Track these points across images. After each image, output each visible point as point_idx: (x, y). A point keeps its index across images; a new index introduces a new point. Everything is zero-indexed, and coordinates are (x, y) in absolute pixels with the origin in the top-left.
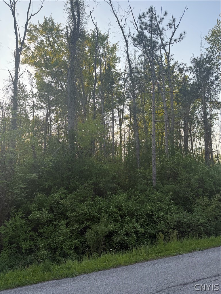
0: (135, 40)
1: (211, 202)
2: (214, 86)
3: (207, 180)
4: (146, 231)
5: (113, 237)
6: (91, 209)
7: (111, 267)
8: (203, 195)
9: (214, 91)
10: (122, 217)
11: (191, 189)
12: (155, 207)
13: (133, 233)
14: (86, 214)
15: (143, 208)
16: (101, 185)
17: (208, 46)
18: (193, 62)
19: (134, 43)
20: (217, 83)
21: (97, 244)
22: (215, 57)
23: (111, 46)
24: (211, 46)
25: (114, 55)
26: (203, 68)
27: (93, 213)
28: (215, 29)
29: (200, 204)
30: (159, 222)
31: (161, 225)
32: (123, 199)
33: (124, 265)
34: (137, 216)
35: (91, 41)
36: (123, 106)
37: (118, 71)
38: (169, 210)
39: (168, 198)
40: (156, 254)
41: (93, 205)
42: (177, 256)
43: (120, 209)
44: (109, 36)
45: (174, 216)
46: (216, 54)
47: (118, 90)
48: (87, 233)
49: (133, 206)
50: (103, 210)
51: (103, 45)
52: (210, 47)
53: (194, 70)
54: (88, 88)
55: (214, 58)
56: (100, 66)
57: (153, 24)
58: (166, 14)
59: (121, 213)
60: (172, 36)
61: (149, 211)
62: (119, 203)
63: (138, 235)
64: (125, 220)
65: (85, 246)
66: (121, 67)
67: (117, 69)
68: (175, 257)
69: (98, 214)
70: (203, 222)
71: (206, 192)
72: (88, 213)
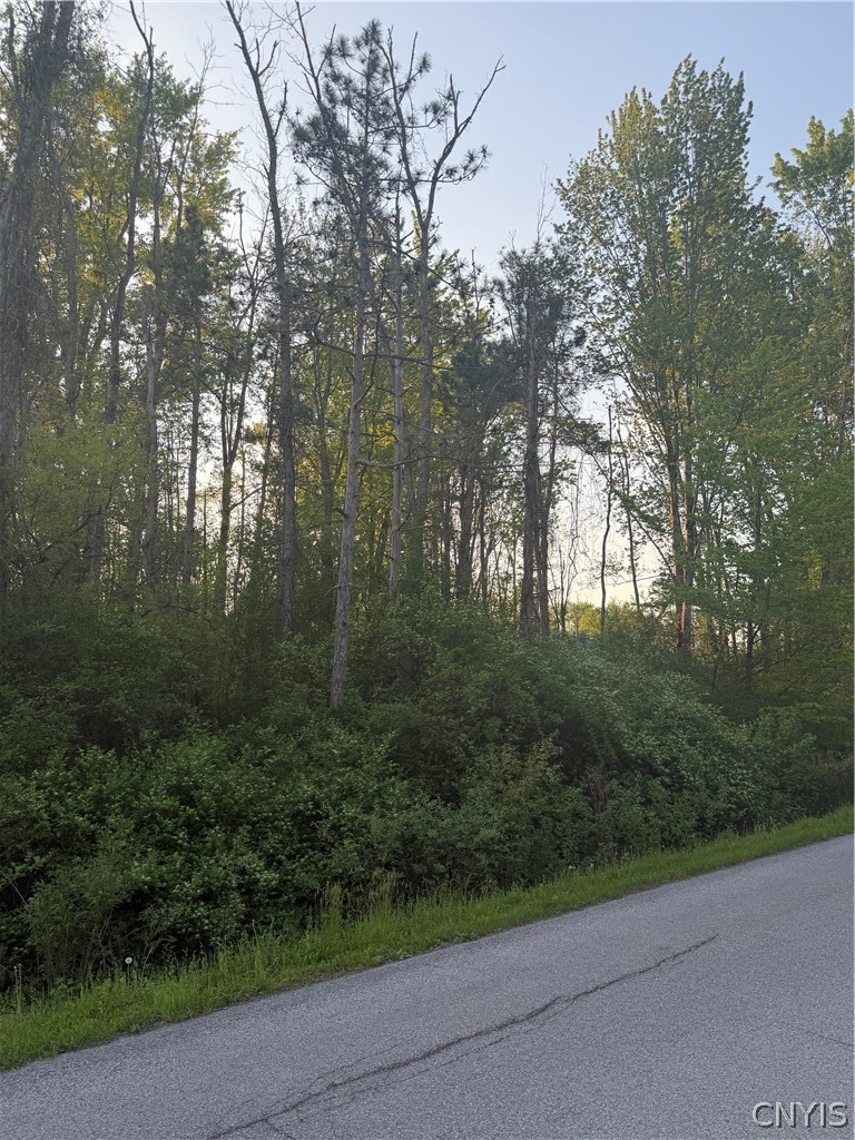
0: (300, 135)
1: (523, 766)
2: (571, 365)
3: (517, 689)
4: (285, 882)
5: (147, 912)
6: (61, 799)
7: (119, 1030)
8: (498, 742)
9: (569, 381)
10: (194, 829)
11: (462, 719)
12: (328, 785)
13: (233, 889)
14: (35, 821)
15: (284, 794)
16: (119, 701)
17: (564, 217)
18: (507, 264)
19: (297, 145)
20: (578, 354)
21: (75, 942)
22: (582, 262)
23: (211, 140)
24: (574, 220)
25: (222, 177)
26: (540, 295)
27: (68, 819)
28: (590, 162)
29: (488, 773)
30: (336, 845)
31: (346, 855)
32: (207, 760)
33: (175, 1020)
34: (258, 822)
35: (124, 100)
36: (241, 386)
37: (231, 247)
38: (380, 796)
39: (379, 753)
40: (310, 963)
41: (70, 782)
42: (384, 967)
43: (189, 800)
44: (205, 96)
45: (392, 819)
46: (584, 251)
47: (226, 318)
48: (35, 901)
49: (241, 783)
50: (114, 803)
51: (177, 125)
52: (569, 223)
53: (509, 297)
54: (96, 292)
55: (579, 266)
56: (156, 209)
57: (377, 90)
58: (425, 65)
59: (192, 815)
60: (445, 155)
61: (306, 803)
62: (188, 773)
63: (250, 899)
64: (204, 843)
65: (20, 953)
66: (243, 230)
67: (227, 237)
68: (375, 970)
69: (89, 819)
70: (492, 839)
71: (512, 731)
72: (45, 816)
